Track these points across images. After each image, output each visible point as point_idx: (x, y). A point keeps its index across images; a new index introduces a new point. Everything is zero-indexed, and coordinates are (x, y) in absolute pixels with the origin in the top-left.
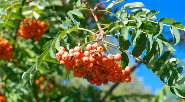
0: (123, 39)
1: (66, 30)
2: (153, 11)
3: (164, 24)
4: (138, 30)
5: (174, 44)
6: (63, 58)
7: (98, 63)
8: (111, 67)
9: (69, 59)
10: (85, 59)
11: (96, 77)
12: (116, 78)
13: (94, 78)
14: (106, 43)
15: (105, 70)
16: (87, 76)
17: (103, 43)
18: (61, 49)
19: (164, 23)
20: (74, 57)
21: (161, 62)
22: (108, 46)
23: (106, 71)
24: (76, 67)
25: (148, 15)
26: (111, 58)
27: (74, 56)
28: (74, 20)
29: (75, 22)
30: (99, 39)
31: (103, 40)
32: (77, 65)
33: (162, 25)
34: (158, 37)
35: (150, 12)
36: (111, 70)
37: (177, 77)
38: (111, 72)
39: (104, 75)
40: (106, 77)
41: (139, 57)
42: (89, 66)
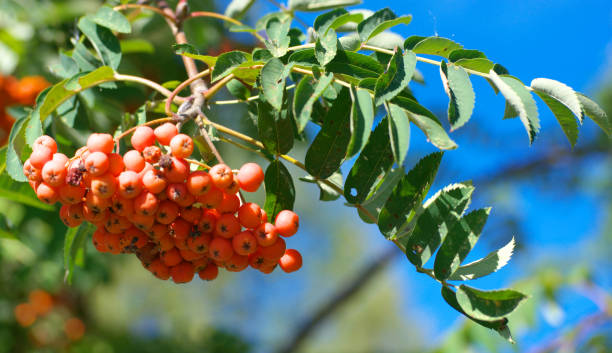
0: (272, 113)
1: (70, 81)
2: (385, 14)
3: (419, 58)
4: (323, 76)
5: (453, 123)
6: (47, 176)
7: (174, 195)
8: (225, 213)
9: (68, 180)
10: (125, 178)
11: (172, 251)
12: (241, 252)
13: (164, 253)
14: (211, 129)
15: (201, 224)
16: (133, 242)
17: (201, 127)
18: (41, 143)
19: (418, 55)
20: (85, 170)
21: (409, 193)
22: (218, 139)
23: (206, 226)
24: (95, 211)
25: (366, 27)
26: (223, 178)
27: (86, 167)
28: (99, 46)
29: (103, 53)
30: (188, 112)
31: (202, 119)
32: (96, 200)
33: (410, 60)
34: (394, 101)
35: (374, 16)
36: (225, 222)
37: (465, 248)
38: (223, 229)
39: (199, 242)
40: (205, 251)
41: (329, 179)
42: (141, 204)
